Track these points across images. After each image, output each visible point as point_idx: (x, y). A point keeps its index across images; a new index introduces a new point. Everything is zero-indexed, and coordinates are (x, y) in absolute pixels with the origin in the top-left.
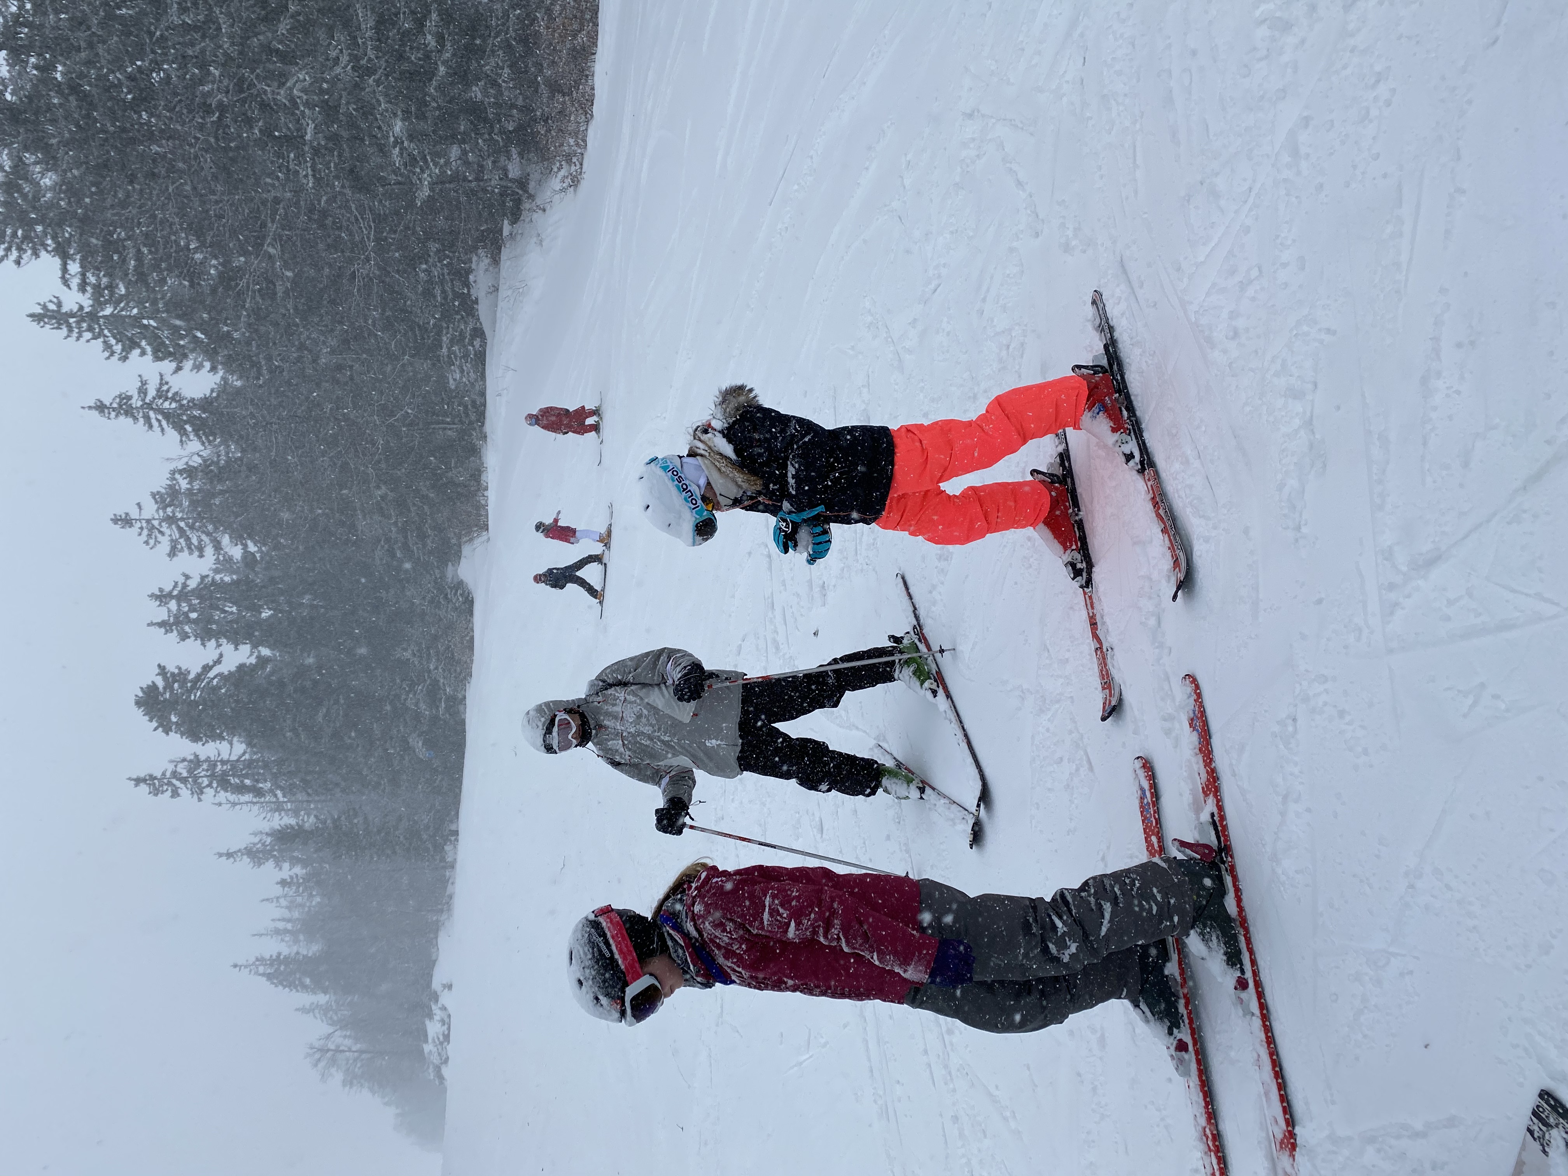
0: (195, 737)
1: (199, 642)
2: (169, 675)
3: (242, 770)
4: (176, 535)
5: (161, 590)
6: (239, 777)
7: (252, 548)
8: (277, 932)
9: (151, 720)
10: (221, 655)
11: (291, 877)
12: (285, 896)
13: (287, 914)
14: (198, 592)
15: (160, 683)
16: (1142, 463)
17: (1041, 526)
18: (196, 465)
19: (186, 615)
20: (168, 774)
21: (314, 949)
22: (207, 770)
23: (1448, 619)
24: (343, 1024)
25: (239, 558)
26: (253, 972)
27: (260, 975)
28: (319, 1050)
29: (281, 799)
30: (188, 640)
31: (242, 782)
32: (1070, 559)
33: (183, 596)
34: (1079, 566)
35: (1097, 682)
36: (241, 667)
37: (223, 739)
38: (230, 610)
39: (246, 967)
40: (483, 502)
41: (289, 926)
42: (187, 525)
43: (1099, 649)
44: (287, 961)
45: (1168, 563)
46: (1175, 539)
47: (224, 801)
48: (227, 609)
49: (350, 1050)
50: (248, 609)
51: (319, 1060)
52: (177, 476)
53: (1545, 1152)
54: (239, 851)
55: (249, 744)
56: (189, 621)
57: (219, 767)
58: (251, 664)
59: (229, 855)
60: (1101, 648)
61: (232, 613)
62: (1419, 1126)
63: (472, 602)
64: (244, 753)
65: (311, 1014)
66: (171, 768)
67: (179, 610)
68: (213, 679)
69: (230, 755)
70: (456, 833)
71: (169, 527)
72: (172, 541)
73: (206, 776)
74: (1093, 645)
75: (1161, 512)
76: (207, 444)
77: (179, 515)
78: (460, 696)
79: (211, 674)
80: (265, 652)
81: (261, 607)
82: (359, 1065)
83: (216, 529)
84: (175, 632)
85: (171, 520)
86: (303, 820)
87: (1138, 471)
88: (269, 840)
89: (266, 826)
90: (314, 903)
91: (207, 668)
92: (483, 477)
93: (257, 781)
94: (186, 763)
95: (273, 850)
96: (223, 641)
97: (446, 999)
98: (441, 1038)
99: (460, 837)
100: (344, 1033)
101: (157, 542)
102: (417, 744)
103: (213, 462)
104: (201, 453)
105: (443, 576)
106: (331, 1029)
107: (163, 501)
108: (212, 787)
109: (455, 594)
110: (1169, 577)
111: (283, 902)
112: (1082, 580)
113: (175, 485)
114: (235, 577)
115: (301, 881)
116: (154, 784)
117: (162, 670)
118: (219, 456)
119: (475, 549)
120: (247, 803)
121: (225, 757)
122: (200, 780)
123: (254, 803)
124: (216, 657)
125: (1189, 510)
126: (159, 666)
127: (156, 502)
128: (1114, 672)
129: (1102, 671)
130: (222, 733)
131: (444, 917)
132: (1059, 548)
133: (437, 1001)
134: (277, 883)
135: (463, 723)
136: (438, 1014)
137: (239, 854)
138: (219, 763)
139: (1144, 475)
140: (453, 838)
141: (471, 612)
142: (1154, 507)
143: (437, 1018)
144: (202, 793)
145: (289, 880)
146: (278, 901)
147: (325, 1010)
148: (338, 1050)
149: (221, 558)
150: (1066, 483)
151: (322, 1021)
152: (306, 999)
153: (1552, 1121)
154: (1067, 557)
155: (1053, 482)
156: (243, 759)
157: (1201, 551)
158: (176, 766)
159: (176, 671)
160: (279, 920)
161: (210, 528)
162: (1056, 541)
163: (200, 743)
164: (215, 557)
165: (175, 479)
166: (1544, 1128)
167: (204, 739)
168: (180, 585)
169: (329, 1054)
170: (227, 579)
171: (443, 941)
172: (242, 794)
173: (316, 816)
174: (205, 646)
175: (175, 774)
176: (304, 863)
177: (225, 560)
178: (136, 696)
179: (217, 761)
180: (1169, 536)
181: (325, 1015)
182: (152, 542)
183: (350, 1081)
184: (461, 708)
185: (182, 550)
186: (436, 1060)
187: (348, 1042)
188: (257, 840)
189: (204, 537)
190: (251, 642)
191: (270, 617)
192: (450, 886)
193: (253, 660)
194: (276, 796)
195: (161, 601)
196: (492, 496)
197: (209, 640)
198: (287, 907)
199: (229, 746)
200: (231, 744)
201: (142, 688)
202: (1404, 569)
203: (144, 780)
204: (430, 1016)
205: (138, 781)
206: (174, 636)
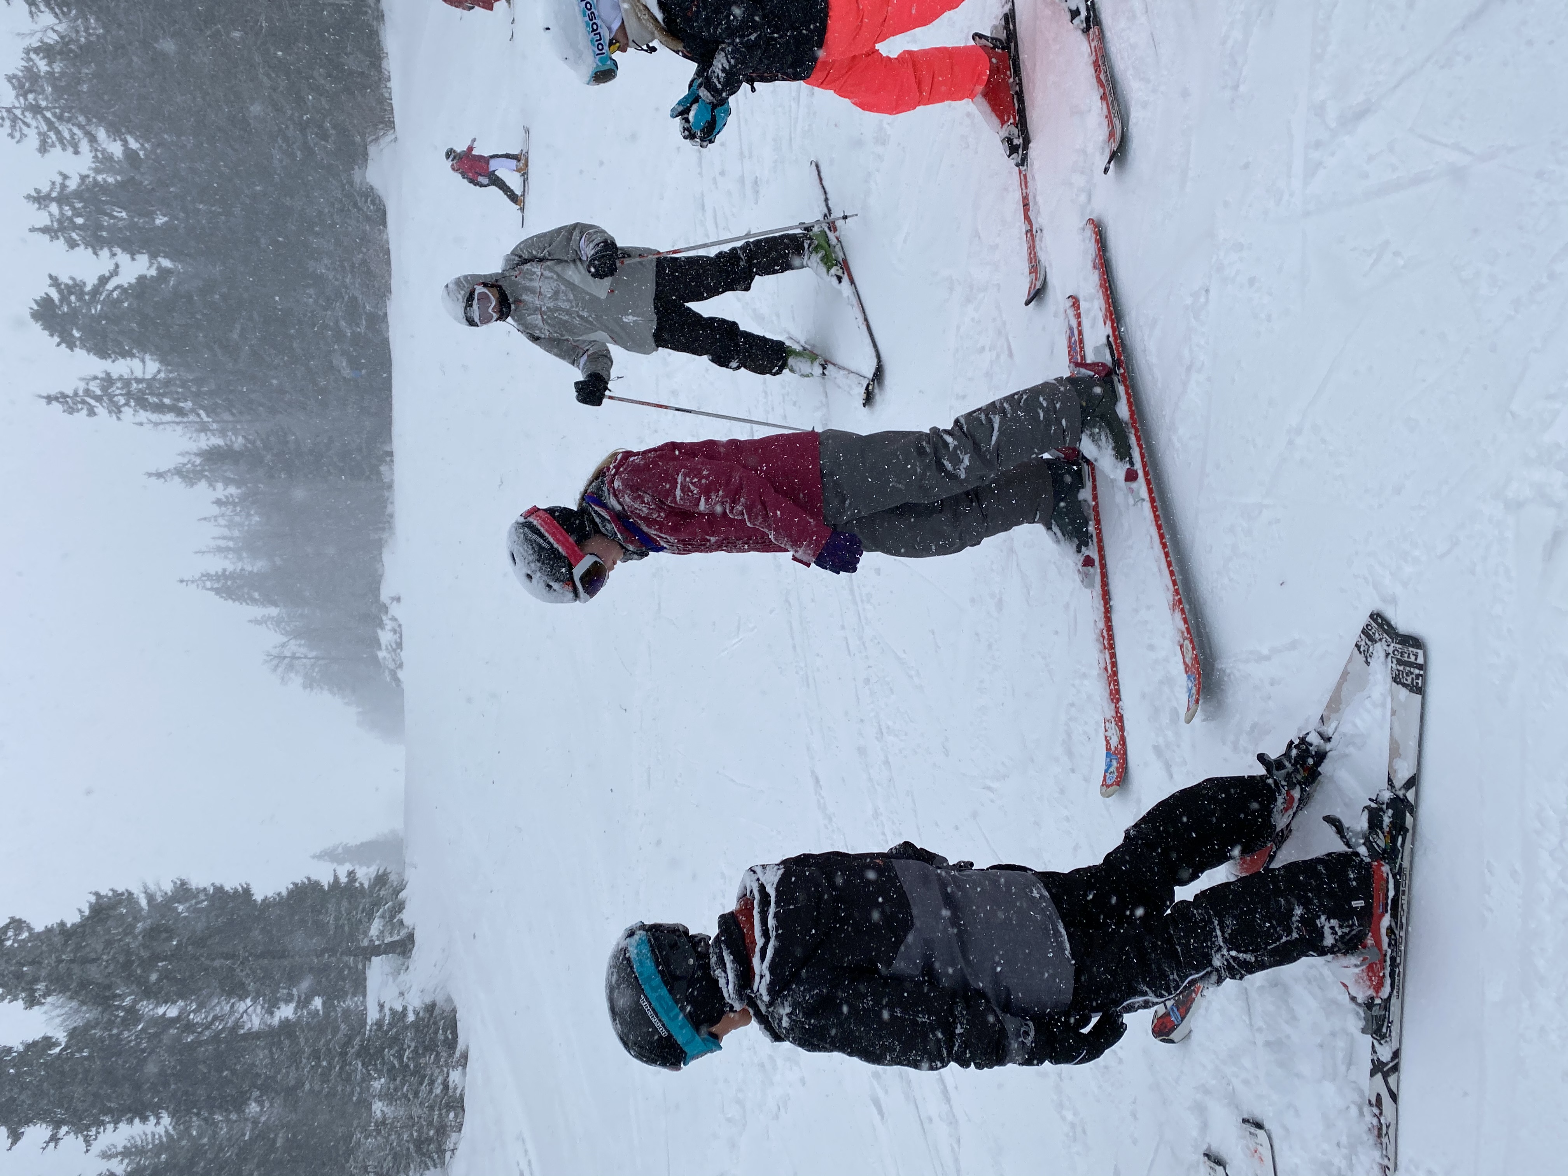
0: (102, 353)
1: (90, 250)
2: (63, 286)
3: (159, 388)
4: (44, 127)
5: (38, 191)
6: (158, 395)
7: (134, 145)
8: (220, 550)
9: (52, 335)
10: (117, 266)
11: (226, 497)
12: (223, 515)
13: (226, 532)
14: (78, 194)
15: (55, 295)
16: (1087, 19)
17: (979, 99)
18: (52, 42)
19: (70, 220)
20: (81, 393)
21: (259, 565)
22: (122, 389)
23: (1366, 176)
24: (297, 634)
25: (121, 156)
26: (200, 587)
27: (208, 589)
28: (275, 657)
29: (206, 419)
30: (77, 248)
31: (161, 401)
32: (1007, 135)
33: (63, 199)
34: (1016, 142)
35: (1025, 267)
36: (141, 279)
37: (133, 356)
38: (119, 215)
39: (193, 582)
40: (387, 95)
41: (231, 544)
42: (54, 114)
43: (1029, 231)
44: (232, 576)
45: (1104, 132)
46: (1113, 105)
47: (145, 421)
48: (115, 214)
49: (306, 657)
50: (141, 215)
51: (277, 666)
52: (33, 56)
53: (1368, 663)
54: (169, 471)
55: (163, 361)
56: (75, 227)
57: (134, 385)
58: (152, 276)
59: (159, 475)
60: (1031, 230)
61: (122, 219)
62: (1265, 652)
63: (384, 213)
64: (159, 372)
65: (264, 625)
66: (82, 386)
67: (62, 214)
68: (113, 291)
69: (144, 373)
70: (391, 454)
71: (34, 117)
72: (39, 134)
73: (121, 395)
74: (1024, 227)
75: (1102, 76)
76: (61, 16)
77: (43, 104)
78: (381, 314)
79: (110, 286)
80: (166, 263)
81: (154, 212)
82: (316, 670)
83: (89, 120)
84: (61, 238)
85: (36, 110)
86: (231, 440)
87: (1083, 31)
88: (198, 461)
89: (193, 447)
90: (253, 523)
91: (103, 280)
92: (384, 64)
93: (178, 400)
94: (98, 381)
95: (204, 470)
96: (117, 250)
97: (395, 610)
98: (394, 646)
99: (395, 458)
100: (299, 642)
101: (23, 135)
102: (343, 364)
103: (71, 40)
104: (56, 28)
105: (351, 183)
106: (285, 639)
107: (22, 86)
108: (130, 406)
109: (366, 202)
110: (1103, 149)
111: (222, 522)
112: (1017, 157)
113: (32, 67)
114: (119, 178)
115: (237, 500)
116: (67, 402)
117: (55, 281)
118: (77, 32)
119: (381, 150)
120: (169, 423)
121: (139, 375)
122: (116, 399)
123: (178, 423)
124: (112, 267)
125: (1130, 72)
126: (51, 277)
127: (14, 87)
128: (1041, 255)
129: (1030, 254)
130: (131, 349)
131: (385, 536)
132: (996, 121)
133: (387, 612)
134: (214, 503)
135: (386, 342)
136: (389, 624)
137: (169, 474)
138: (133, 382)
139: (1088, 35)
140: (388, 459)
141: (384, 223)
142: (1096, 71)
143: (388, 627)
144: (120, 412)
145: (224, 500)
146: (216, 521)
147: (278, 622)
148: (294, 657)
149: (100, 155)
150: (1009, 48)
151: (276, 631)
152: (258, 611)
153: (1377, 637)
154: (1004, 133)
155: (995, 47)
156: (158, 377)
157: (1137, 118)
158: (87, 384)
159: (70, 282)
160: (219, 538)
161: (81, 119)
162: (993, 115)
163: (109, 361)
164: (92, 154)
165: (31, 60)
166: (1369, 643)
167: (113, 356)
168: (58, 186)
169: (287, 661)
170: (110, 180)
171: (386, 557)
172: (163, 413)
173: (244, 437)
174: (97, 255)
175: (87, 392)
176: (238, 484)
177: (104, 158)
178: (31, 308)
179: (131, 379)
180: (1107, 104)
181: (278, 626)
182: (17, 135)
183: (310, 683)
184: (383, 325)
185: (53, 145)
186: (392, 666)
187: (303, 650)
188: (185, 460)
189: (76, 130)
190: (148, 252)
191: (165, 223)
192: (389, 506)
193: (153, 272)
194: (199, 415)
195: (40, 203)
196: (396, 87)
197: (102, 249)
198: (225, 526)
199: (141, 364)
200: (143, 361)
201: (35, 301)
202: (1333, 125)
203: (56, 399)
204: (381, 625)
205: (50, 399)
206: (61, 243)
